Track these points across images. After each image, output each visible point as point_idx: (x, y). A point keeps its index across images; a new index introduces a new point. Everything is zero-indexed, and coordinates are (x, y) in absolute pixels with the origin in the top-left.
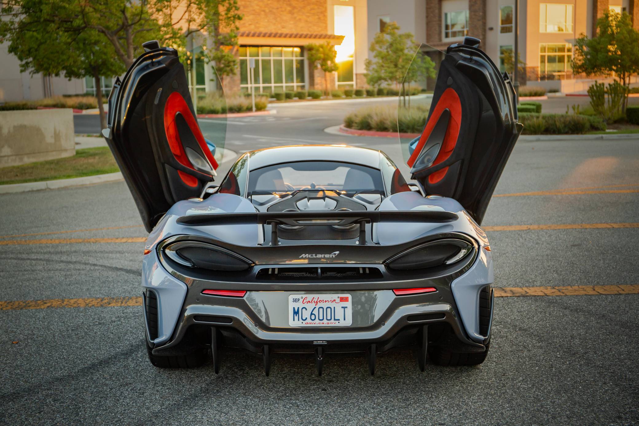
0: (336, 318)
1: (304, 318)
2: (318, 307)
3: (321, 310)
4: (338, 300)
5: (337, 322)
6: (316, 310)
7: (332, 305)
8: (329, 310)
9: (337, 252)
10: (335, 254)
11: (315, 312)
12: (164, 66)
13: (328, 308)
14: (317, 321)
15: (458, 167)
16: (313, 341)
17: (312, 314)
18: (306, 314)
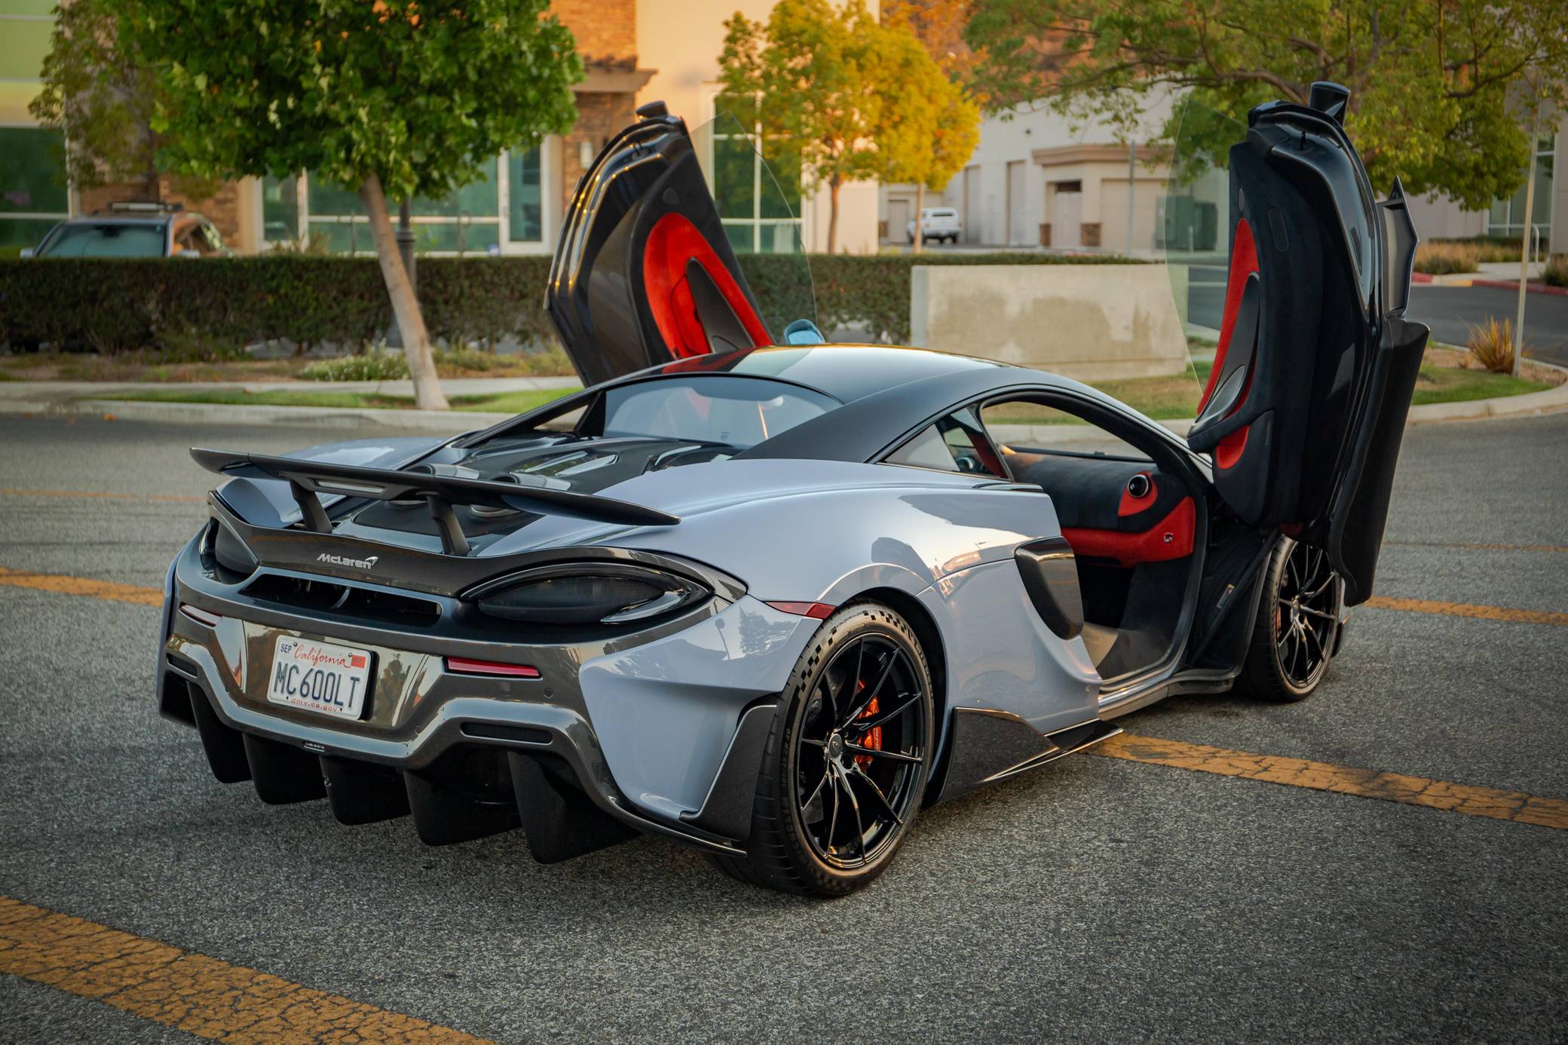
0: (339, 700)
1: (291, 690)
2: (316, 669)
3: (319, 676)
4: (349, 661)
5: (338, 708)
6: (312, 675)
7: (337, 670)
8: (331, 679)
9: (374, 558)
10: (371, 561)
11: (310, 680)
12: (658, 155)
13: (331, 674)
14: (309, 700)
15: (1265, 429)
16: (304, 742)
17: (304, 683)
18: (296, 681)
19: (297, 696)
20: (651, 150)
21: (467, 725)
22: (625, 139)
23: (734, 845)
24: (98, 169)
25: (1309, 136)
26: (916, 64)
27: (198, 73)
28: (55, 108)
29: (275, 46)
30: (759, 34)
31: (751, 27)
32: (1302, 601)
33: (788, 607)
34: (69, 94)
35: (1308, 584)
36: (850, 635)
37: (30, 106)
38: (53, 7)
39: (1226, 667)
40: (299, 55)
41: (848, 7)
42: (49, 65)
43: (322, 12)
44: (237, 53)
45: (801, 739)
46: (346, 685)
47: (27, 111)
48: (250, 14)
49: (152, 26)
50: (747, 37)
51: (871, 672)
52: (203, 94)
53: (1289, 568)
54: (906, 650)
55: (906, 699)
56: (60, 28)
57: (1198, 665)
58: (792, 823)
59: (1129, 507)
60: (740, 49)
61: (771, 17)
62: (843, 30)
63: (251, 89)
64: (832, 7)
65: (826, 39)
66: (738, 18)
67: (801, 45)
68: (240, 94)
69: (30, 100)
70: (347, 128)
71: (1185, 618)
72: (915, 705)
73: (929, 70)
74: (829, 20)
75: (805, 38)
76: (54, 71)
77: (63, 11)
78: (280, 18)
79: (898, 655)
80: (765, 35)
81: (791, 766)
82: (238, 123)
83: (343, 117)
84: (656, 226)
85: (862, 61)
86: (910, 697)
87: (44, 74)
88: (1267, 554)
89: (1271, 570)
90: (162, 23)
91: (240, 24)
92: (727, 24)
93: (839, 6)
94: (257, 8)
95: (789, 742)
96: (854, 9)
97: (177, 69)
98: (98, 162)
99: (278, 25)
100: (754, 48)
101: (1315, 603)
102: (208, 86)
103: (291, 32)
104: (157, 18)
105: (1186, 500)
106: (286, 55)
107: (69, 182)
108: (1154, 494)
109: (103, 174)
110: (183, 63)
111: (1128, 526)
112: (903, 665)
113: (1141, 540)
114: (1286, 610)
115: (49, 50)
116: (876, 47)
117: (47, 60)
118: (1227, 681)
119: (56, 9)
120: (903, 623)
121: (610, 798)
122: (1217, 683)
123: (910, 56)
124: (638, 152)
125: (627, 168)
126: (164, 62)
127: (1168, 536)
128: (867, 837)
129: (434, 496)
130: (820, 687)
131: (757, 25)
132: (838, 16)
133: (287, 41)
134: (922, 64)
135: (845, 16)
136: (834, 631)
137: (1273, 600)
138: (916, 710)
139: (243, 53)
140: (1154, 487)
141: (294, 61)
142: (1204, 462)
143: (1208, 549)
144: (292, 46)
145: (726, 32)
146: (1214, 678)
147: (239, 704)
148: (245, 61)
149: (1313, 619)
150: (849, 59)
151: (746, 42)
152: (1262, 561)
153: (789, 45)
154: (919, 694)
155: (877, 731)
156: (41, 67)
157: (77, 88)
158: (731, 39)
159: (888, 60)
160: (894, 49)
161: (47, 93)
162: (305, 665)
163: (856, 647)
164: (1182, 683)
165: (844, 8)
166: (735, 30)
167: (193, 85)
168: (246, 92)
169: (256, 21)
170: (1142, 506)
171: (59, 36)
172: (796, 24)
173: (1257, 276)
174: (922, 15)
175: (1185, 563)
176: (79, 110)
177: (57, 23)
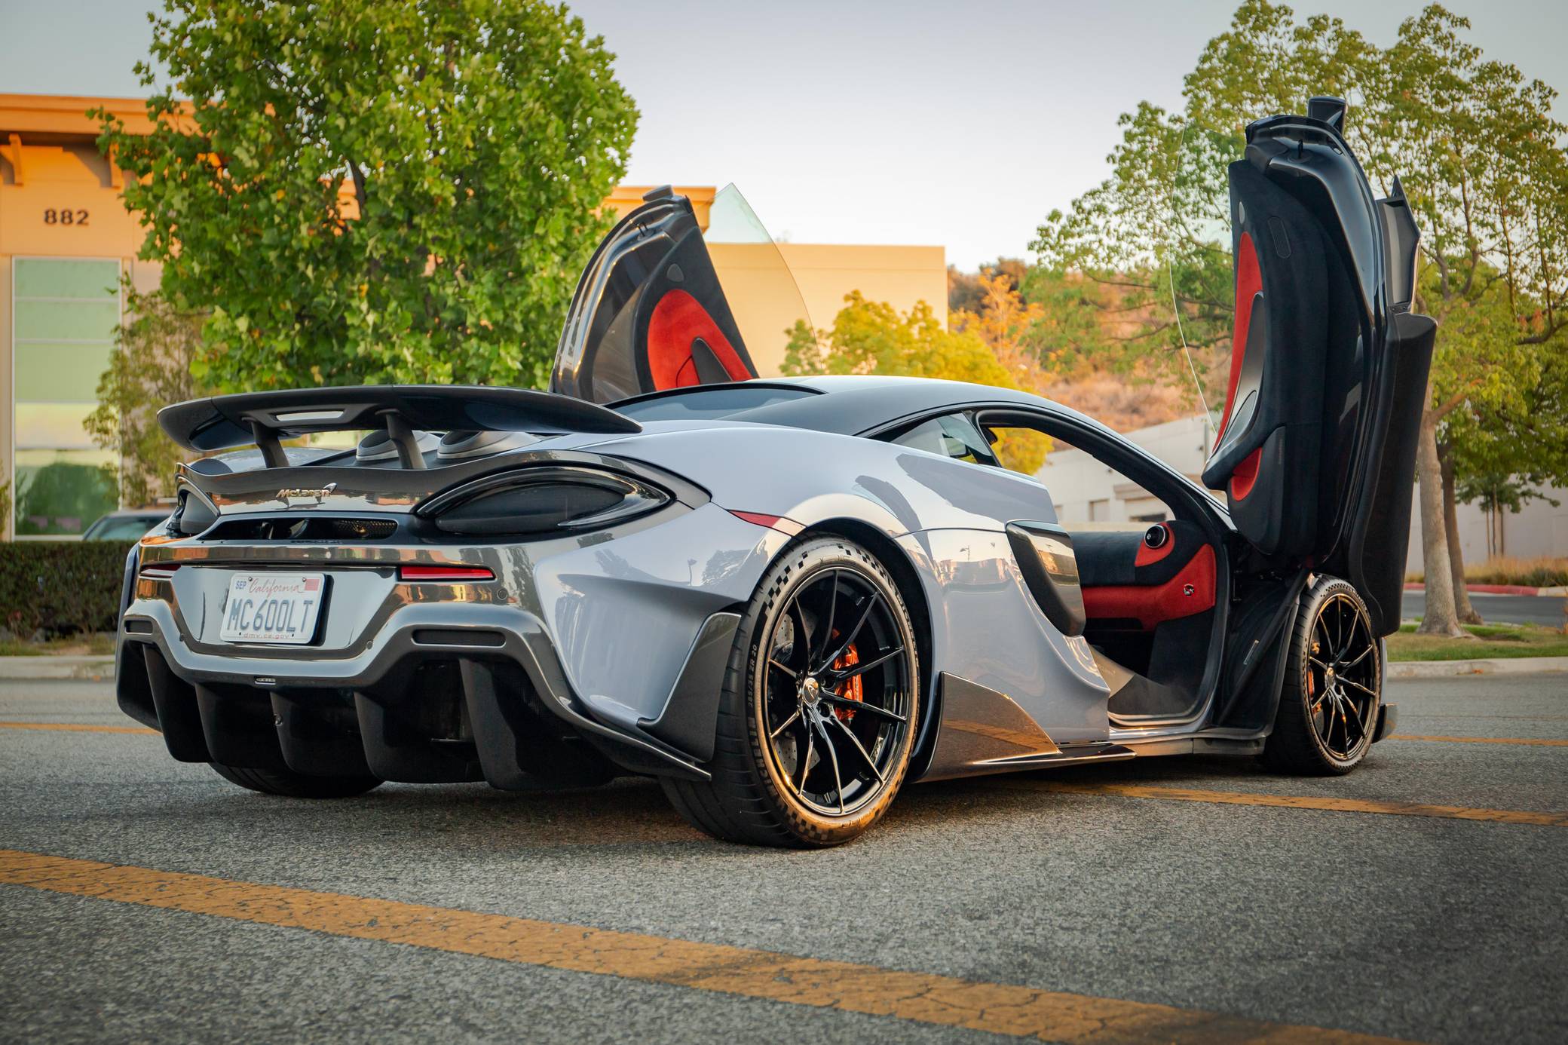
0: (291, 626)
1: (245, 625)
2: (270, 600)
3: (273, 606)
4: (303, 587)
5: (291, 633)
6: (267, 606)
8: (284, 607)
9: (333, 485)
10: (329, 489)
11: (264, 613)
12: (663, 235)
13: (285, 602)
14: (262, 631)
15: (1277, 451)
16: (256, 677)
17: (259, 616)
18: (249, 616)
19: (250, 630)
20: (655, 231)
21: (418, 633)
22: (631, 221)
23: (698, 765)
24: (149, 487)
25: (1306, 145)
26: (984, 367)
27: (239, 315)
28: (109, 424)
29: (319, 290)
30: (823, 341)
31: (815, 334)
32: (1338, 670)
33: (754, 518)
34: (125, 411)
35: (1343, 652)
36: (823, 565)
37: (85, 422)
38: (113, 327)
39: (1257, 726)
40: (343, 298)
41: (914, 314)
42: (107, 381)
43: (367, 254)
44: (280, 298)
45: (769, 660)
46: (299, 609)
47: (81, 426)
48: (294, 258)
49: (197, 269)
50: (810, 345)
51: (848, 613)
52: (244, 337)
53: (1319, 625)
54: (885, 598)
55: (887, 652)
56: (120, 346)
57: (1224, 724)
58: (759, 747)
59: (1146, 558)
60: (801, 356)
61: (835, 323)
62: (909, 335)
63: (292, 333)
64: (898, 313)
65: (891, 343)
66: (800, 326)
67: (866, 351)
68: (281, 337)
69: (85, 416)
70: (389, 368)
71: (1210, 672)
72: (897, 658)
73: (997, 372)
74: (894, 327)
75: (868, 343)
76: (110, 387)
77: (123, 330)
78: (325, 261)
79: (877, 601)
80: (829, 342)
81: (758, 685)
82: (279, 366)
83: (386, 357)
84: (660, 304)
85: (928, 365)
86: (892, 650)
87: (100, 390)
88: (1294, 598)
89: (1299, 625)
90: (207, 268)
91: (284, 268)
92: (788, 332)
93: (904, 313)
94: (301, 250)
95: (755, 659)
96: (920, 315)
97: (219, 312)
98: (149, 479)
99: (322, 268)
100: (817, 355)
101: (1353, 673)
102: (250, 330)
103: (336, 276)
104: (202, 263)
105: (1205, 548)
106: (330, 297)
107: (120, 499)
108: (1172, 543)
109: (154, 491)
110: (225, 308)
111: (1147, 578)
112: (882, 611)
113: (1160, 592)
114: (1319, 674)
115: (108, 367)
116: (942, 350)
117: (105, 376)
118: (1257, 742)
119: (116, 329)
120: (881, 568)
121: (562, 699)
122: (1246, 743)
123: (978, 359)
124: (643, 234)
125: (633, 249)
126: (207, 309)
127: (1188, 588)
128: (845, 793)
129: (393, 414)
130: (788, 612)
131: (821, 332)
132: (904, 321)
133: (330, 284)
134: (990, 367)
135: (911, 322)
136: (805, 556)
137: (1303, 657)
138: (899, 664)
139: (287, 296)
140: (1171, 536)
141: (337, 305)
142: (1219, 501)
143: (1231, 603)
144: (336, 289)
145: (787, 340)
146: (1242, 738)
147: (191, 649)
148: (288, 305)
149: (1350, 690)
150: (915, 362)
151: (809, 349)
152: (1289, 610)
153: (853, 352)
154: (901, 648)
155: (857, 680)
156: (98, 383)
157: (134, 403)
158: (792, 347)
159: (955, 364)
160: (960, 352)
161: (103, 409)
162: (258, 598)
163: (829, 580)
164: (1208, 740)
165: (910, 314)
166: (797, 339)
167: (235, 328)
168: (287, 336)
169: (301, 266)
170: (1160, 555)
171: (118, 356)
172: (859, 329)
173: (1261, 294)
174: (992, 328)
175: (1208, 616)
176: (134, 426)
177: (117, 342)
